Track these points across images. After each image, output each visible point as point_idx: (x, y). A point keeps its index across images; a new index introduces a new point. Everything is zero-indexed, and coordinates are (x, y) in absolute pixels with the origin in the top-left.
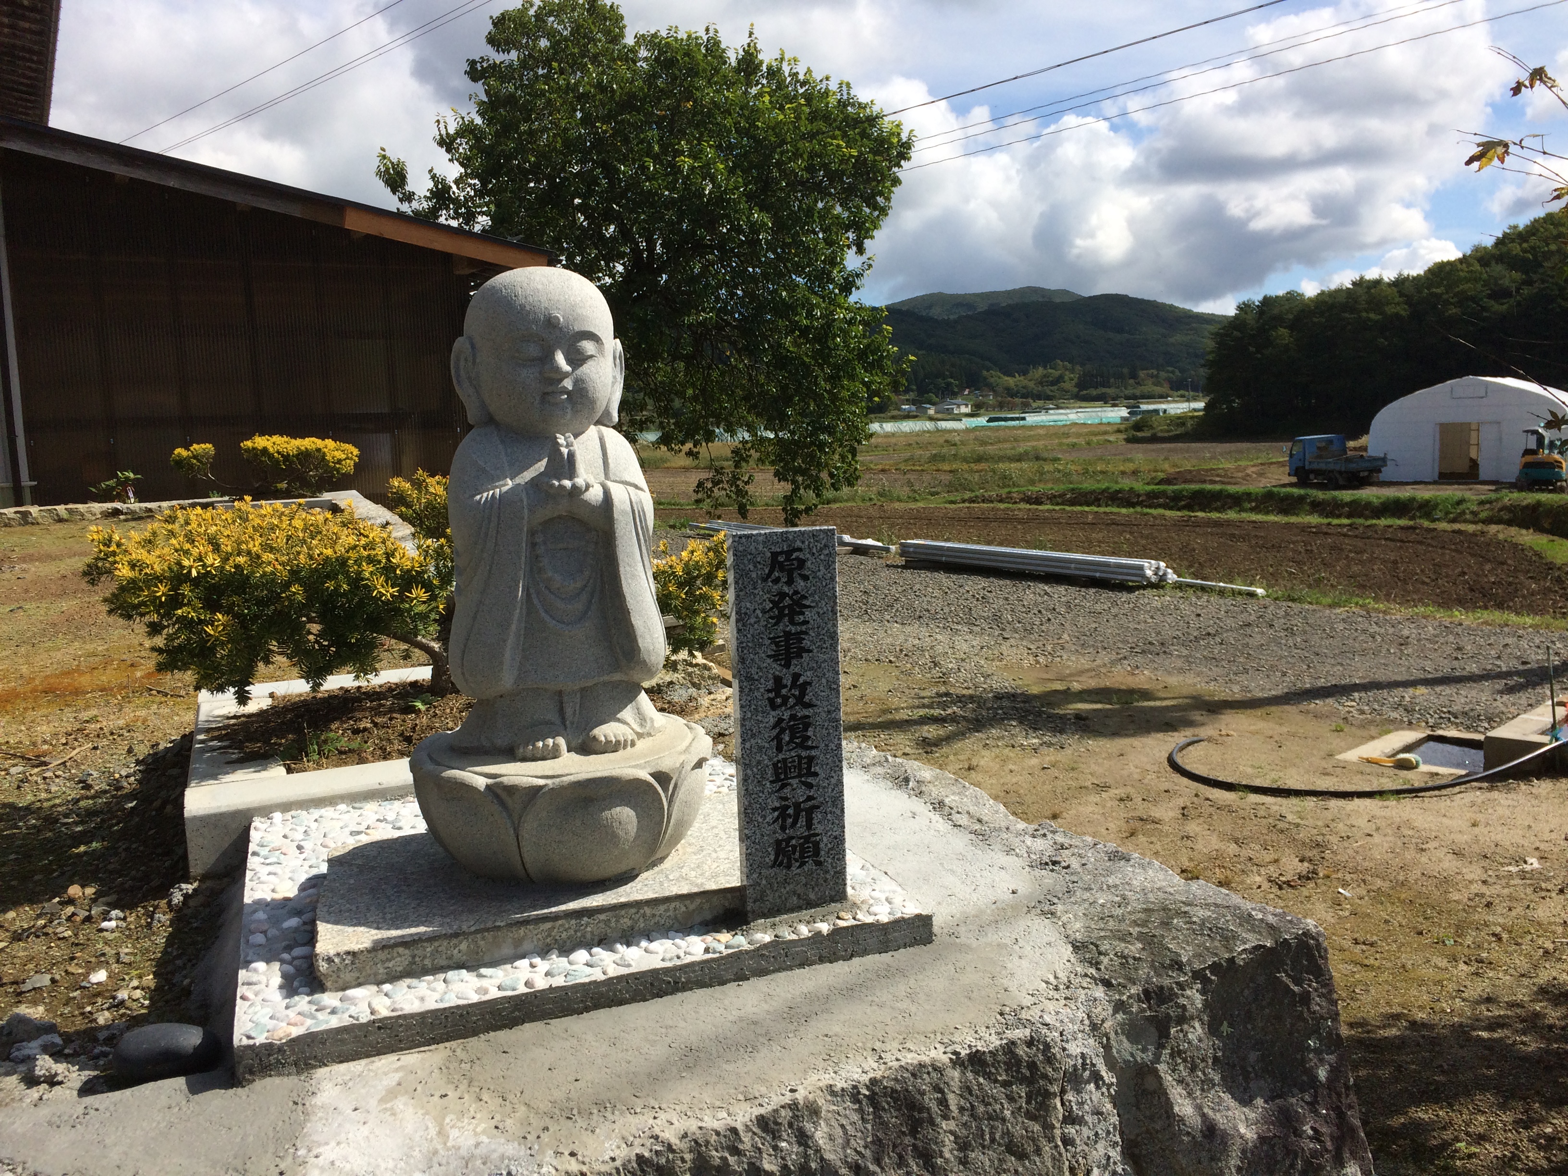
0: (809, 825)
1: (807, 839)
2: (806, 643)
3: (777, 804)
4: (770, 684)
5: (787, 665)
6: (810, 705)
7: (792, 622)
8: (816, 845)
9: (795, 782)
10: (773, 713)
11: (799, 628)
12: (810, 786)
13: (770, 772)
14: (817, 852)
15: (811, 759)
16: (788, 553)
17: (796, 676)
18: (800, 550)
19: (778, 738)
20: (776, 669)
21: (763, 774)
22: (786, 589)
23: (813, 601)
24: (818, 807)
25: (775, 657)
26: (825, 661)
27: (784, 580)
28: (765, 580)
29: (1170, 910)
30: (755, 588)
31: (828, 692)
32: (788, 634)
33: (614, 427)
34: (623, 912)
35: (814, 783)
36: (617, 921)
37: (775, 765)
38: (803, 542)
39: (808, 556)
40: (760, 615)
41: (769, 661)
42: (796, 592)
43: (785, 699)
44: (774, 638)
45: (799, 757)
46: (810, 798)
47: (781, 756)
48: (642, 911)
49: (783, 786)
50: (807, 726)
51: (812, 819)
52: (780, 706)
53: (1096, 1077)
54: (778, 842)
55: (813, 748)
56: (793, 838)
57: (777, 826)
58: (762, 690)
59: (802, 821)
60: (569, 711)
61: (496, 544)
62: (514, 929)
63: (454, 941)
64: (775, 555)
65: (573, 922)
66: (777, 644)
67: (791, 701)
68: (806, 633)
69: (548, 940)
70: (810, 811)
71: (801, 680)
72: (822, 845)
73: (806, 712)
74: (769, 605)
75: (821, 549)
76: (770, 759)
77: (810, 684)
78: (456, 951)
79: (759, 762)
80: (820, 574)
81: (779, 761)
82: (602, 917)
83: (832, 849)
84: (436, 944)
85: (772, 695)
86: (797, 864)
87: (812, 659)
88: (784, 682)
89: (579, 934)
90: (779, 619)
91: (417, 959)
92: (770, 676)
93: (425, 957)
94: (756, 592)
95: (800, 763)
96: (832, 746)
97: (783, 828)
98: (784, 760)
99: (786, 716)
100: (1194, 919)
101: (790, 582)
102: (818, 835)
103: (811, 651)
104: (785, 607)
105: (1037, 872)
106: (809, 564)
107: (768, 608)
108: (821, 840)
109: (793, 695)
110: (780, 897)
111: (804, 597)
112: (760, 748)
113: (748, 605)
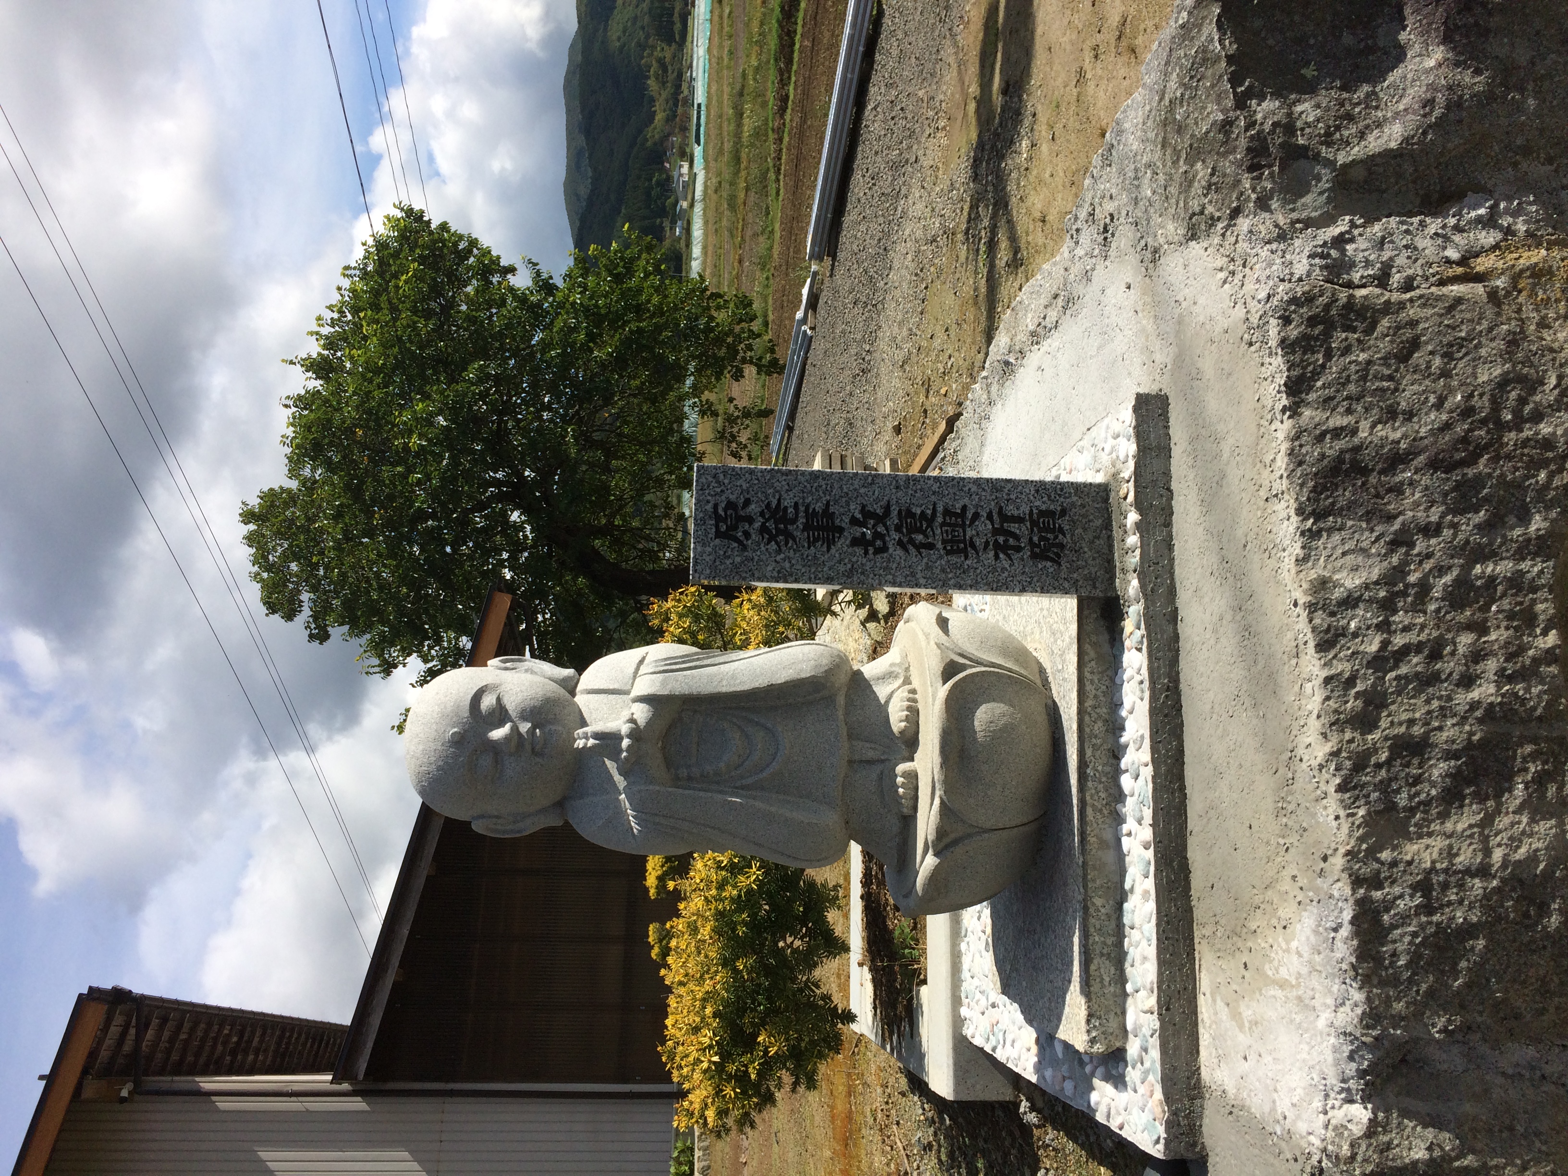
0: (1019, 520)
1: (1034, 523)
2: (819, 507)
3: (992, 553)
4: (859, 551)
5: (841, 530)
6: (887, 508)
7: (794, 521)
8: (1042, 513)
9: (970, 532)
10: (891, 551)
11: (802, 514)
12: (976, 516)
13: (954, 559)
14: (1050, 514)
15: (947, 512)
16: (718, 519)
17: (854, 521)
18: (716, 506)
19: (919, 547)
20: (842, 543)
21: (956, 567)
22: (757, 525)
23: (774, 497)
24: (1001, 508)
25: (830, 543)
26: (841, 488)
27: (747, 526)
28: (744, 548)
29: (1166, 118)
30: (752, 559)
31: (875, 487)
32: (807, 527)
33: (580, 675)
34: (1087, 730)
35: (973, 511)
36: (1096, 737)
37: (948, 553)
38: (708, 502)
39: (723, 498)
40: (782, 556)
41: (833, 550)
42: (762, 514)
43: (877, 535)
44: (809, 542)
45: (942, 525)
46: (990, 517)
47: (940, 545)
48: (1089, 709)
49: (973, 545)
50: (910, 514)
51: (1013, 516)
52: (884, 543)
53: (1340, 241)
54: (1034, 556)
55: (934, 510)
56: (1031, 539)
57: (1016, 556)
58: (864, 560)
59: (1014, 527)
60: (871, 754)
61: (683, 820)
62: (1088, 847)
63: (1092, 910)
64: (718, 534)
65: (1090, 784)
66: (816, 540)
67: (881, 529)
68: (807, 507)
69: (1106, 812)
70: (1005, 518)
71: (859, 516)
72: (1044, 507)
73: (894, 513)
74: (773, 546)
75: (718, 482)
76: (941, 557)
77: (864, 507)
78: (1103, 910)
79: (943, 570)
80: (744, 487)
81: (945, 548)
82: (1089, 752)
83: (1049, 497)
84: (1092, 930)
85: (871, 550)
86: (1061, 536)
87: (836, 502)
88: (858, 535)
89: (1104, 779)
90: (789, 536)
91: (1105, 951)
92: (850, 550)
93: (1104, 943)
94: (756, 558)
95: (949, 525)
96: (935, 487)
97: (1018, 549)
98: (944, 542)
99: (896, 536)
100: (1178, 94)
101: (750, 520)
102: (1031, 511)
103: (828, 504)
104: (776, 528)
105: (1112, 253)
106: (733, 498)
107: (775, 547)
108: (1037, 507)
109: (874, 526)
110: (1094, 559)
111: (768, 505)
112: (928, 567)
113: (770, 568)
